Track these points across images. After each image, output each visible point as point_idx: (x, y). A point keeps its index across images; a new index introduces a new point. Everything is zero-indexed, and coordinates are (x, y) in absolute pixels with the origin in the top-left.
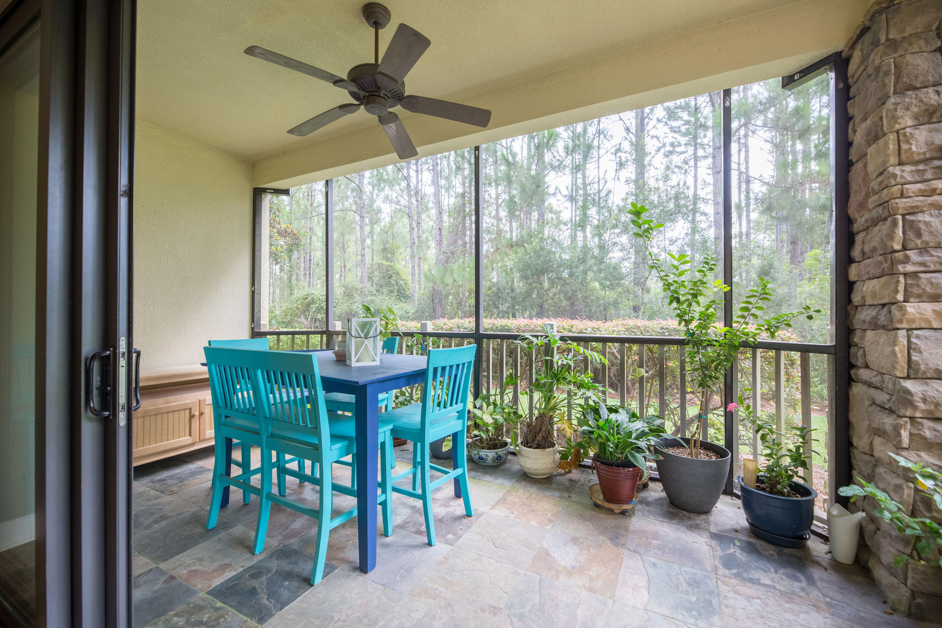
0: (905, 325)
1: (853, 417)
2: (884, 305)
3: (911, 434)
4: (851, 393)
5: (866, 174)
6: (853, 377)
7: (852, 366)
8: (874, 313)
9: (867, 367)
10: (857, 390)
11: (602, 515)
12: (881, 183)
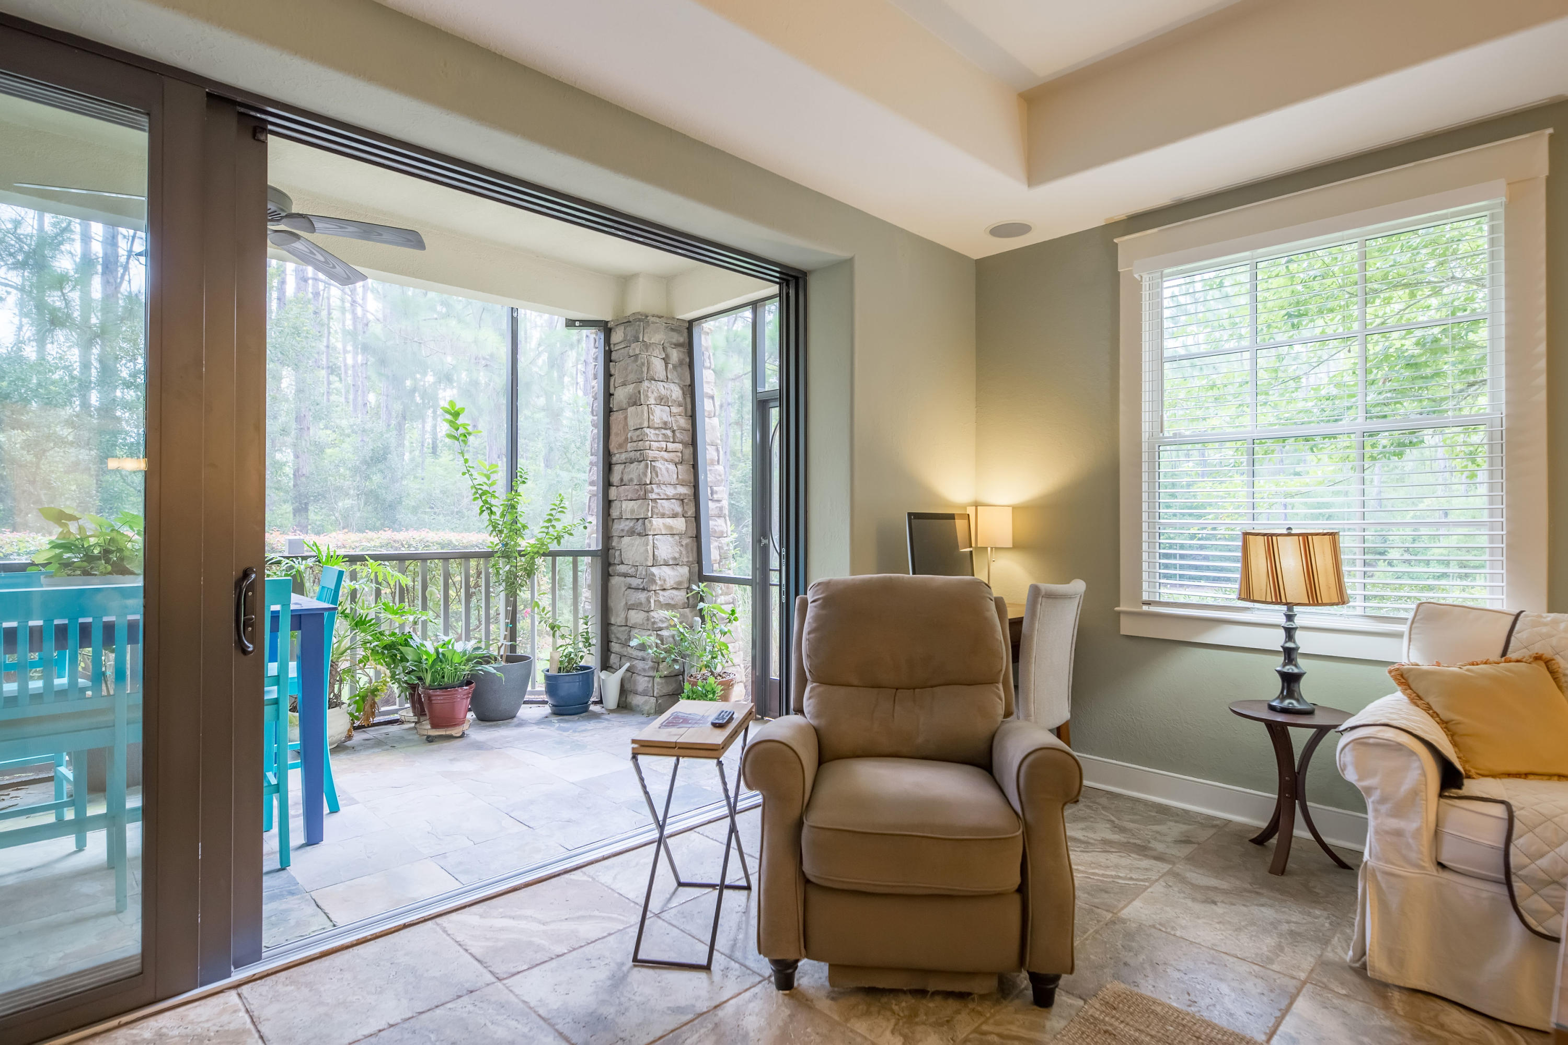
0: (651, 533)
1: (612, 603)
2: (638, 519)
3: (655, 601)
4: (610, 584)
5: (626, 424)
6: (611, 572)
7: (610, 564)
8: (632, 524)
9: (622, 563)
10: (615, 581)
11: (445, 744)
12: (638, 436)
